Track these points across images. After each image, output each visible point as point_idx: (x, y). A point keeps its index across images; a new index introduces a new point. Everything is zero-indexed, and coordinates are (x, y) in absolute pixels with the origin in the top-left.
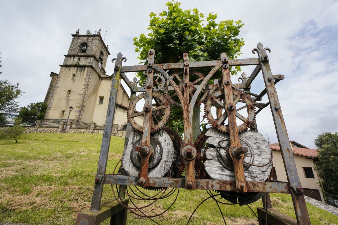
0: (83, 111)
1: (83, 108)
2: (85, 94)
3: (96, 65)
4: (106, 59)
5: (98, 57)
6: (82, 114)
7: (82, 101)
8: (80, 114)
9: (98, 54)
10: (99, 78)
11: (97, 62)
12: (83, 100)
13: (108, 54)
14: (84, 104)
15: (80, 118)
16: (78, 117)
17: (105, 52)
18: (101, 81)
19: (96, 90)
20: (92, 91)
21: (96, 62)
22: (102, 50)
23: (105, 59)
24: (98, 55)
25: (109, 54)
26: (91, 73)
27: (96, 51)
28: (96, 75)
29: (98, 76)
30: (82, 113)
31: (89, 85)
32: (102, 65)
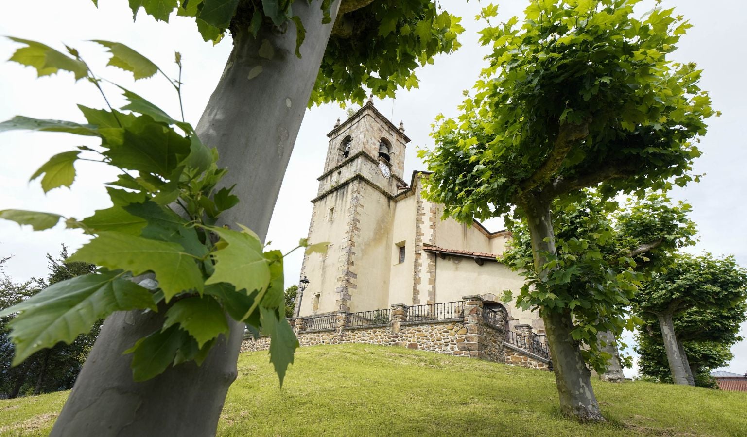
0: (355, 286)
1: (352, 280)
2: (353, 244)
3: (373, 173)
4: (402, 153)
5: (375, 154)
6: (350, 296)
7: (346, 263)
8: (344, 294)
9: (373, 147)
10: (386, 200)
11: (374, 166)
12: (349, 259)
13: (403, 142)
14: (352, 269)
15: (348, 305)
16: (341, 303)
17: (393, 139)
18: (396, 206)
19: (383, 229)
20: (372, 234)
21: (369, 165)
22: (386, 135)
23: (397, 153)
24: (375, 148)
25: (407, 140)
26: (361, 193)
27: (368, 141)
28: (376, 195)
29: (382, 196)
30: (350, 293)
31: (359, 221)
32: (390, 170)
